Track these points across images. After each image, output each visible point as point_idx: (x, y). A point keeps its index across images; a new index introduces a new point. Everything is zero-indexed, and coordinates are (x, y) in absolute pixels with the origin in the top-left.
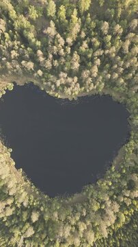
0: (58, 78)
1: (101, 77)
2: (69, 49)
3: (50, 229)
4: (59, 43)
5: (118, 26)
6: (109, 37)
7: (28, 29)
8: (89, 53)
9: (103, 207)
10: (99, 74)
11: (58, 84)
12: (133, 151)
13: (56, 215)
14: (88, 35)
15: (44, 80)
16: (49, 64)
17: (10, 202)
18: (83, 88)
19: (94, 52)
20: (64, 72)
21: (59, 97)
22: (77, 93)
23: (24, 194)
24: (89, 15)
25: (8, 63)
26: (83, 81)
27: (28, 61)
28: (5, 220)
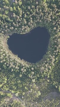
0: (22, 28)
2: (22, 19)
3: (38, 71)
4: (18, 18)
5: (33, 6)
6: (32, 10)
7: (7, 18)
8: (28, 17)
9: (51, 59)
10: (33, 22)
11: (23, 30)
13: (38, 66)
14: (25, 12)
17: (24, 68)
18: (30, 28)
19: (29, 16)
20: (23, 26)
21: (24, 33)
22: (29, 30)
23: (27, 65)
24: (23, 6)
25: (6, 30)
27: (11, 27)
28: (25, 73)
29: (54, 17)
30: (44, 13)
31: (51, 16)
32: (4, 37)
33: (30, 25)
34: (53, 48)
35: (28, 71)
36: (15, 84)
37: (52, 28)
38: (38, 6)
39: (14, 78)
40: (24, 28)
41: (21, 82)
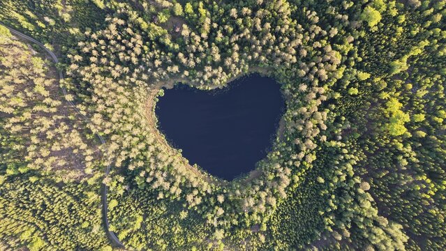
0: (205, 73)
1: (243, 61)
2: (206, 44)
3: (236, 206)
4: (195, 41)
5: (245, 9)
6: (240, 21)
7: (163, 35)
8: (225, 41)
9: (278, 175)
10: (240, 58)
11: (206, 78)
12: (292, 119)
13: (238, 192)
14: (220, 23)
15: (191, 77)
16: (192, 63)
17: (196, 192)
18: (230, 75)
19: (230, 37)
20: (208, 65)
21: (210, 89)
22: (225, 81)
23: (206, 184)
24: (215, 3)
25: (155, 73)
26: (228, 68)
27: (171, 65)
28: (196, 208)
29: (305, 53)
30: (278, 34)
31: (298, 49)
32: (149, 93)
33: (230, 66)
34: (289, 144)
35: (208, 203)
36: (165, 235)
37: (296, 85)
38: (260, 12)
39: (165, 216)
40: (210, 75)
41: (182, 231)
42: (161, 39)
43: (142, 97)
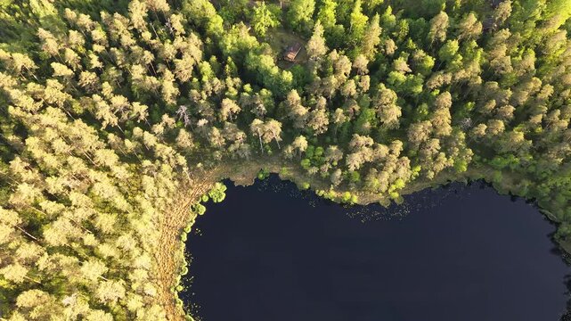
1: (462, 135)
2: (366, 81)
18: (419, 169)
21: (354, 200)
24: (390, 10)
25: (216, 131)
32: (184, 187)
42: (252, 55)
43: (163, 193)
